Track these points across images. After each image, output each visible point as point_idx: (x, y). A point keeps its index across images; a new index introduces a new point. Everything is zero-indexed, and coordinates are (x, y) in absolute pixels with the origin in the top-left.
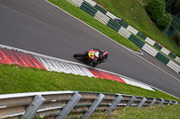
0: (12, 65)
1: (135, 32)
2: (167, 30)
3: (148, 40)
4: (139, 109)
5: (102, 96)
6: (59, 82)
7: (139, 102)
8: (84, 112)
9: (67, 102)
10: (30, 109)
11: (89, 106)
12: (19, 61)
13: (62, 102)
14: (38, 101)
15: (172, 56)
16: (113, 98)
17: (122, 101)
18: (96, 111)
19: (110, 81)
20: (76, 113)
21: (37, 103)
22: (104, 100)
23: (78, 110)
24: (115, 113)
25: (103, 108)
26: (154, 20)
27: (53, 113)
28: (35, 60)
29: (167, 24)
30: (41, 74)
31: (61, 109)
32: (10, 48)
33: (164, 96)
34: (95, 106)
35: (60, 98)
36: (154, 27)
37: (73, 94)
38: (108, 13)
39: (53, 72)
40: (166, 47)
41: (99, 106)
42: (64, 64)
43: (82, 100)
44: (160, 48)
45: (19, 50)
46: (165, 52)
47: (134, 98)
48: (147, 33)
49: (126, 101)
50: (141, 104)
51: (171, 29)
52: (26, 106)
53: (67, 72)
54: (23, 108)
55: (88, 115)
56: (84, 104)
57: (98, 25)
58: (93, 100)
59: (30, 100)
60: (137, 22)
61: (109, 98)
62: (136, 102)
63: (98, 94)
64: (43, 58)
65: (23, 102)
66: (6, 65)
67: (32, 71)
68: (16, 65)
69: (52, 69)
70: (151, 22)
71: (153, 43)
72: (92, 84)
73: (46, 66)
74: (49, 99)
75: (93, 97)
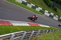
0: (2, 26)
1: (41, 9)
2: (52, 7)
3: (46, 11)
4: (46, 34)
5: (33, 31)
6: (18, 29)
7: (46, 32)
8: (28, 38)
9: (22, 35)
10: (10, 39)
11: (29, 35)
12: (4, 24)
13: (20, 35)
15: (55, 15)
17: (40, 32)
18: (32, 37)
19: (35, 26)
20: (26, 38)
21: (12, 37)
22: (34, 33)
23: (26, 37)
24: (39, 36)
25: (34, 35)
26: (47, 4)
28: (9, 23)
29: (51, 5)
31: (21, 38)
33: (54, 29)
34: (31, 35)
36: (47, 6)
37: (24, 32)
38: (31, 4)
40: (52, 13)
41: (33, 35)
42: (19, 23)
43: (27, 34)
44: (50, 13)
45: (3, 20)
46: (52, 14)
47: (44, 31)
49: (42, 32)
50: (47, 32)
51: (53, 6)
53: (21, 25)
54: (8, 39)
55: (30, 38)
57: (28, 8)
58: (31, 33)
59: (10, 36)
60: (41, 6)
61: (36, 32)
62: (45, 32)
63: (32, 31)
64: (12, 22)
65: (8, 37)
67: (9, 27)
68: (3, 25)
69: (15, 25)
70: (46, 5)
71: (47, 12)
72: (29, 28)
73: (13, 24)
74: (16, 35)
75: (30, 32)
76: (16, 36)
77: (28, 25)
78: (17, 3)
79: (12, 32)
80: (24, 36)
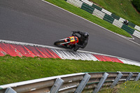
0: (35, 58)
3: (136, 27)
4: (137, 82)
5: (106, 75)
6: (72, 67)
7: (135, 77)
8: (94, 89)
9: (80, 81)
10: (53, 89)
11: (97, 84)
12: (40, 54)
13: (77, 82)
14: (59, 83)
16: (115, 75)
17: (122, 77)
18: (103, 87)
19: (110, 62)
21: (58, 84)
22: (108, 78)
23: (89, 87)
24: (118, 87)
25: (109, 84)
27: (70, 91)
30: (58, 62)
31: (76, 87)
32: (32, 45)
34: (102, 83)
35: (75, 79)
37: (84, 75)
38: (103, 10)
39: (66, 60)
41: (105, 82)
43: (91, 79)
47: (131, 74)
48: (135, 22)
49: (126, 77)
52: (50, 88)
53: (77, 59)
54: (48, 90)
55: (97, 90)
56: (93, 82)
57: (96, 20)
58: (100, 79)
59: (53, 82)
61: (112, 75)
62: (133, 77)
63: (103, 74)
64: (57, 50)
65: (48, 84)
66: (30, 58)
68: (38, 57)
69: (65, 57)
72: (97, 66)
73: (60, 56)
74: (67, 80)
75: (99, 76)
76: (65, 84)
77: (95, 59)
78: (70, 7)
79: (57, 72)
80: (83, 83)
